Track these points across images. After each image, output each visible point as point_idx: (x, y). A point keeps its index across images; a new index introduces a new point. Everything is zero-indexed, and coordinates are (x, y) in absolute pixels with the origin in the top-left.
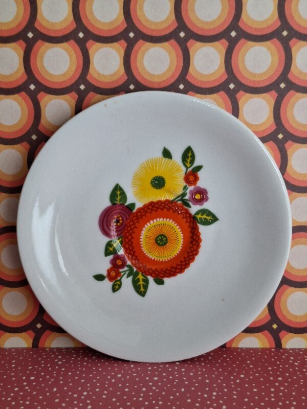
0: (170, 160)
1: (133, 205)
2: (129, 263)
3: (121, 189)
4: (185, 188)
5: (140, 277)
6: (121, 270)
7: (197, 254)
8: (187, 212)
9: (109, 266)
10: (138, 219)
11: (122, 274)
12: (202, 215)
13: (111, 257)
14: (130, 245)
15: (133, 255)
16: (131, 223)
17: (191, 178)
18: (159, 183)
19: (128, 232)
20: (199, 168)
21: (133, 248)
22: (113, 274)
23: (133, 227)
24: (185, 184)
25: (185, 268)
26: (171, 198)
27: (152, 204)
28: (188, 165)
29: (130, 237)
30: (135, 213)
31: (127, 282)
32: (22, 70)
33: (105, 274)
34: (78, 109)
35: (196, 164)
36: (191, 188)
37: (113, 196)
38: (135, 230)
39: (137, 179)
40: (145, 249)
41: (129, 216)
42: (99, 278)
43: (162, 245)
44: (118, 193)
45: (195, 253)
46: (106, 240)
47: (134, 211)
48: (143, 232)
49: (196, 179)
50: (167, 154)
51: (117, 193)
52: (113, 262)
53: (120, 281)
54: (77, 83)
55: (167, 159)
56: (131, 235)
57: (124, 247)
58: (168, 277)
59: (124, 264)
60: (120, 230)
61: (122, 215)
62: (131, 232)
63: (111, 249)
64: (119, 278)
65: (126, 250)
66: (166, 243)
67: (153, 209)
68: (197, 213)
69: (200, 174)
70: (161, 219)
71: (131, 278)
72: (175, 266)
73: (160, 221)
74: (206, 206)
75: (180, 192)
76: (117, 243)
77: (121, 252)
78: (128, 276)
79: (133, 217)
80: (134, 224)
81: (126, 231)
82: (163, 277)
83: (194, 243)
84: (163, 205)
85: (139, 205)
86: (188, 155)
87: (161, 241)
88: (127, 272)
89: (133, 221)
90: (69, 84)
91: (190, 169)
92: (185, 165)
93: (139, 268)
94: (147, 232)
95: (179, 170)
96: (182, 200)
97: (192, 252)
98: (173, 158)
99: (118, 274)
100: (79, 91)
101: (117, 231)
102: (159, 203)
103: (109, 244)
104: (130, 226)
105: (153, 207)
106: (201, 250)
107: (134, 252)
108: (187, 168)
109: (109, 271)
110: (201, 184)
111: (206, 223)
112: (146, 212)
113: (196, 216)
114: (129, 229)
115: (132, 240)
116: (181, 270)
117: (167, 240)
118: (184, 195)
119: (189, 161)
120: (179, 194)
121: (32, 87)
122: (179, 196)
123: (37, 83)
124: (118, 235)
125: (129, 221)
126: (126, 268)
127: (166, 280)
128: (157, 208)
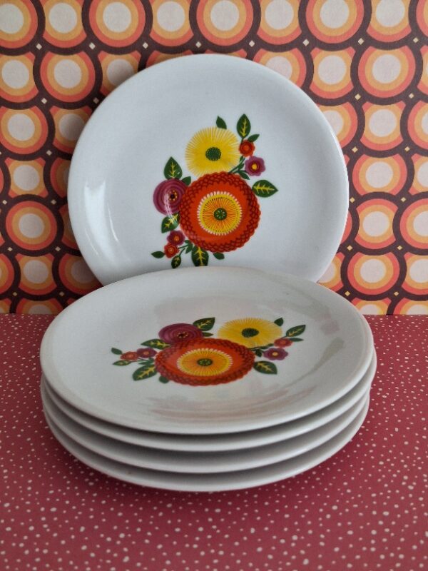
0: (224, 130)
1: (188, 179)
2: (187, 238)
3: (175, 163)
4: (242, 159)
5: (200, 251)
6: (178, 246)
7: (256, 226)
8: (245, 184)
9: (166, 242)
10: (193, 194)
11: (181, 250)
12: (261, 186)
13: (168, 234)
14: (187, 221)
15: (190, 231)
16: (187, 198)
17: (247, 148)
18: (214, 154)
19: (184, 207)
20: (255, 137)
21: (190, 223)
22: (171, 250)
23: (189, 202)
24: (241, 155)
25: (245, 241)
26: (228, 169)
27: (207, 177)
28: (244, 134)
29: (186, 213)
30: (190, 187)
31: (186, 257)
32: (81, 27)
33: (163, 250)
34: (142, 66)
35: (251, 134)
36: (247, 158)
37: (167, 170)
38: (191, 205)
39: (191, 151)
40: (202, 224)
41: (185, 191)
42: (158, 255)
43: (222, 219)
44: (173, 167)
45: (254, 225)
46: (161, 217)
47: (190, 185)
48: (200, 206)
49: (252, 148)
50: (221, 123)
51: (171, 165)
52: (170, 238)
53: (179, 256)
54: (140, 41)
55: (221, 129)
56: (187, 210)
57: (181, 223)
58: (227, 251)
59: (181, 240)
60: (175, 206)
61: (177, 190)
62: (187, 207)
63: (168, 225)
64: (177, 254)
65: (183, 226)
66: (225, 218)
67: (210, 182)
68: (256, 184)
69: (256, 143)
70: (218, 193)
71: (190, 254)
72: (234, 240)
73: (217, 194)
74: (264, 176)
75: (237, 163)
76: (173, 220)
77: (179, 228)
78: (187, 252)
79: (188, 191)
80: (190, 199)
81: (182, 206)
82: (223, 251)
83: (253, 215)
84: (219, 177)
85: (195, 178)
86: (243, 124)
87: (221, 215)
88: (186, 248)
89: (189, 196)
90: (131, 42)
91: (246, 138)
92: (241, 135)
93: (197, 243)
94: (203, 207)
95: (233, 139)
96: (239, 171)
97: (251, 224)
98: (228, 127)
99: (176, 250)
100: (142, 50)
101: (171, 207)
102: (215, 175)
103: (166, 221)
104: (186, 201)
105: (209, 180)
106: (260, 223)
107: (192, 227)
108: (243, 137)
109: (167, 248)
110: (256, 153)
111: (265, 194)
112: (202, 186)
113: (255, 187)
114: (185, 204)
115: (189, 216)
116: (241, 245)
117: (226, 214)
118: (241, 166)
119: (244, 130)
120: (236, 166)
121: (92, 46)
122: (235, 168)
123: (97, 41)
124: (173, 211)
125: (184, 196)
126: (184, 244)
127: (225, 254)
128: (213, 181)
